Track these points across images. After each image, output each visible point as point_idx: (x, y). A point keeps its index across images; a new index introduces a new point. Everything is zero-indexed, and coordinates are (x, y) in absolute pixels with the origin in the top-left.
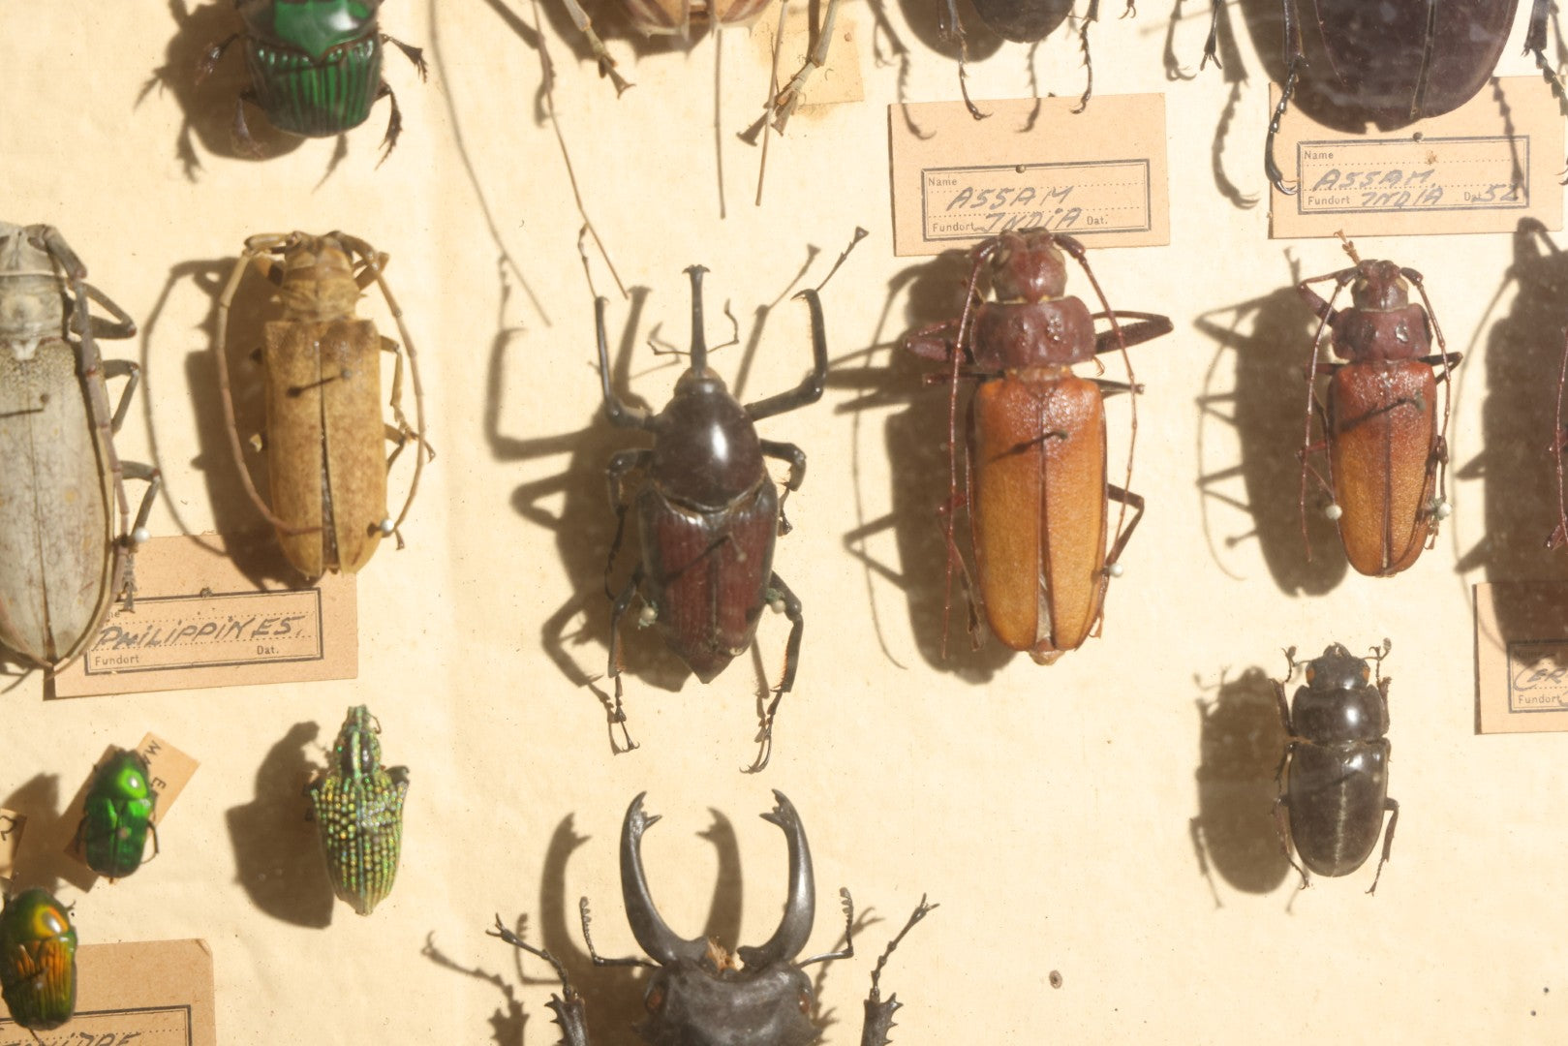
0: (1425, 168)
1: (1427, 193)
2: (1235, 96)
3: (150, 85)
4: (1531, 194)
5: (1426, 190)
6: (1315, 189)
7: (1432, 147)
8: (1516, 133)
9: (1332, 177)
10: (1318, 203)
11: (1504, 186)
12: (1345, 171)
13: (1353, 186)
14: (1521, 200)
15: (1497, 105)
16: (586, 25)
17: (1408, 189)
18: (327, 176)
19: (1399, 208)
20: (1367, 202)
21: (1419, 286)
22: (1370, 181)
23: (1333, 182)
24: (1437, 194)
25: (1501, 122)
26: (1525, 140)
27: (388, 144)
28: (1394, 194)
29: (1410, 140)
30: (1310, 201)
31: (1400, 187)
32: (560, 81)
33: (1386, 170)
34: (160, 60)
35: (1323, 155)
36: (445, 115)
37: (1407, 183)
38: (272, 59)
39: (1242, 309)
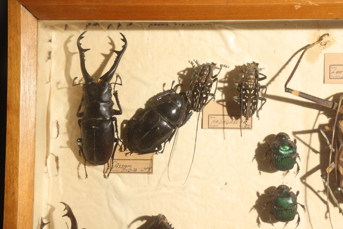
3: (252, 208)
16: (337, 202)
18: (284, 227)
27: (297, 223)
32: (330, 211)
34: (254, 204)
36: (307, 216)
38: (277, 208)
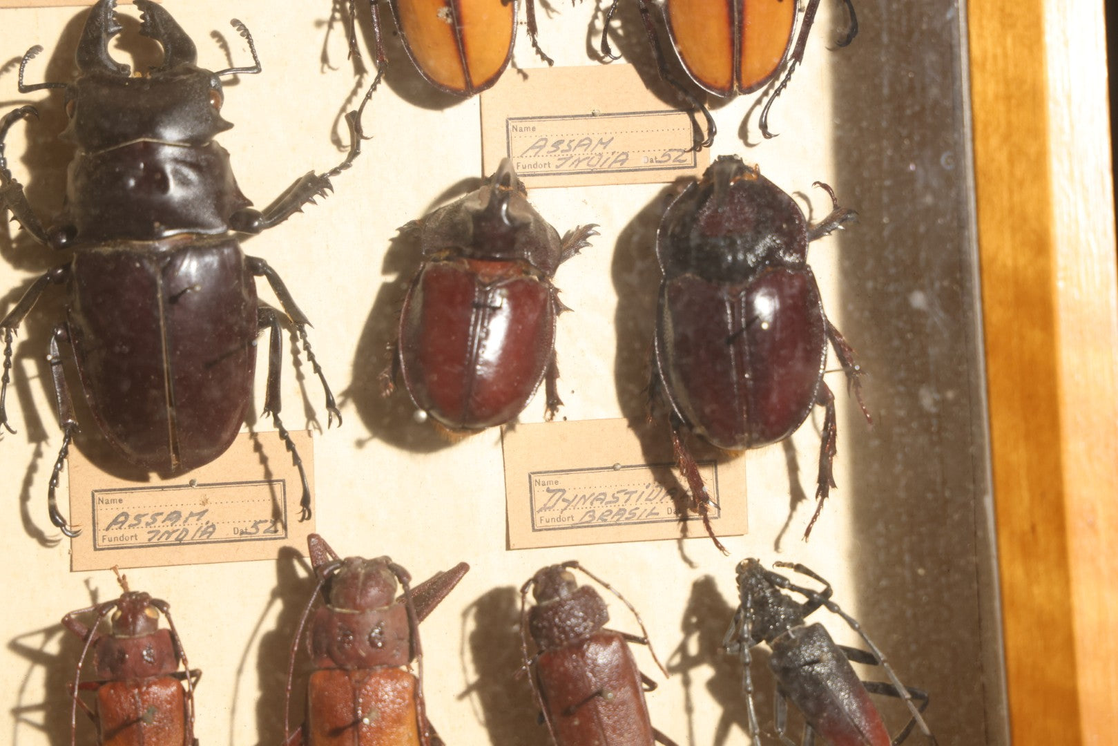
0: (199, 509)
1: (203, 529)
2: (38, 454)
4: (288, 527)
5: (201, 527)
6: (107, 529)
7: (205, 491)
8: (274, 478)
9: (122, 519)
10: (110, 541)
11: (266, 521)
12: (132, 513)
13: (140, 526)
14: (281, 532)
15: (256, 456)
17: (186, 526)
19: (180, 542)
20: (154, 537)
21: (167, 614)
22: (155, 521)
23: (123, 523)
24: (211, 529)
25: (261, 468)
26: (282, 483)
28: (174, 532)
29: (186, 486)
30: (104, 539)
31: (179, 525)
33: (167, 511)
35: (113, 501)
37: (185, 521)
39: (49, 632)
